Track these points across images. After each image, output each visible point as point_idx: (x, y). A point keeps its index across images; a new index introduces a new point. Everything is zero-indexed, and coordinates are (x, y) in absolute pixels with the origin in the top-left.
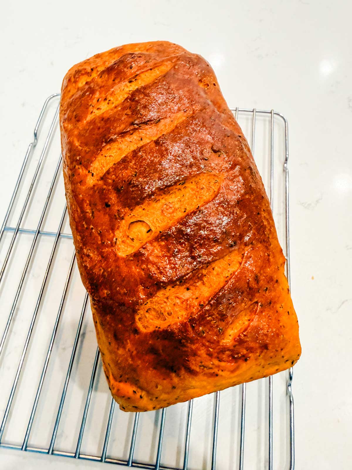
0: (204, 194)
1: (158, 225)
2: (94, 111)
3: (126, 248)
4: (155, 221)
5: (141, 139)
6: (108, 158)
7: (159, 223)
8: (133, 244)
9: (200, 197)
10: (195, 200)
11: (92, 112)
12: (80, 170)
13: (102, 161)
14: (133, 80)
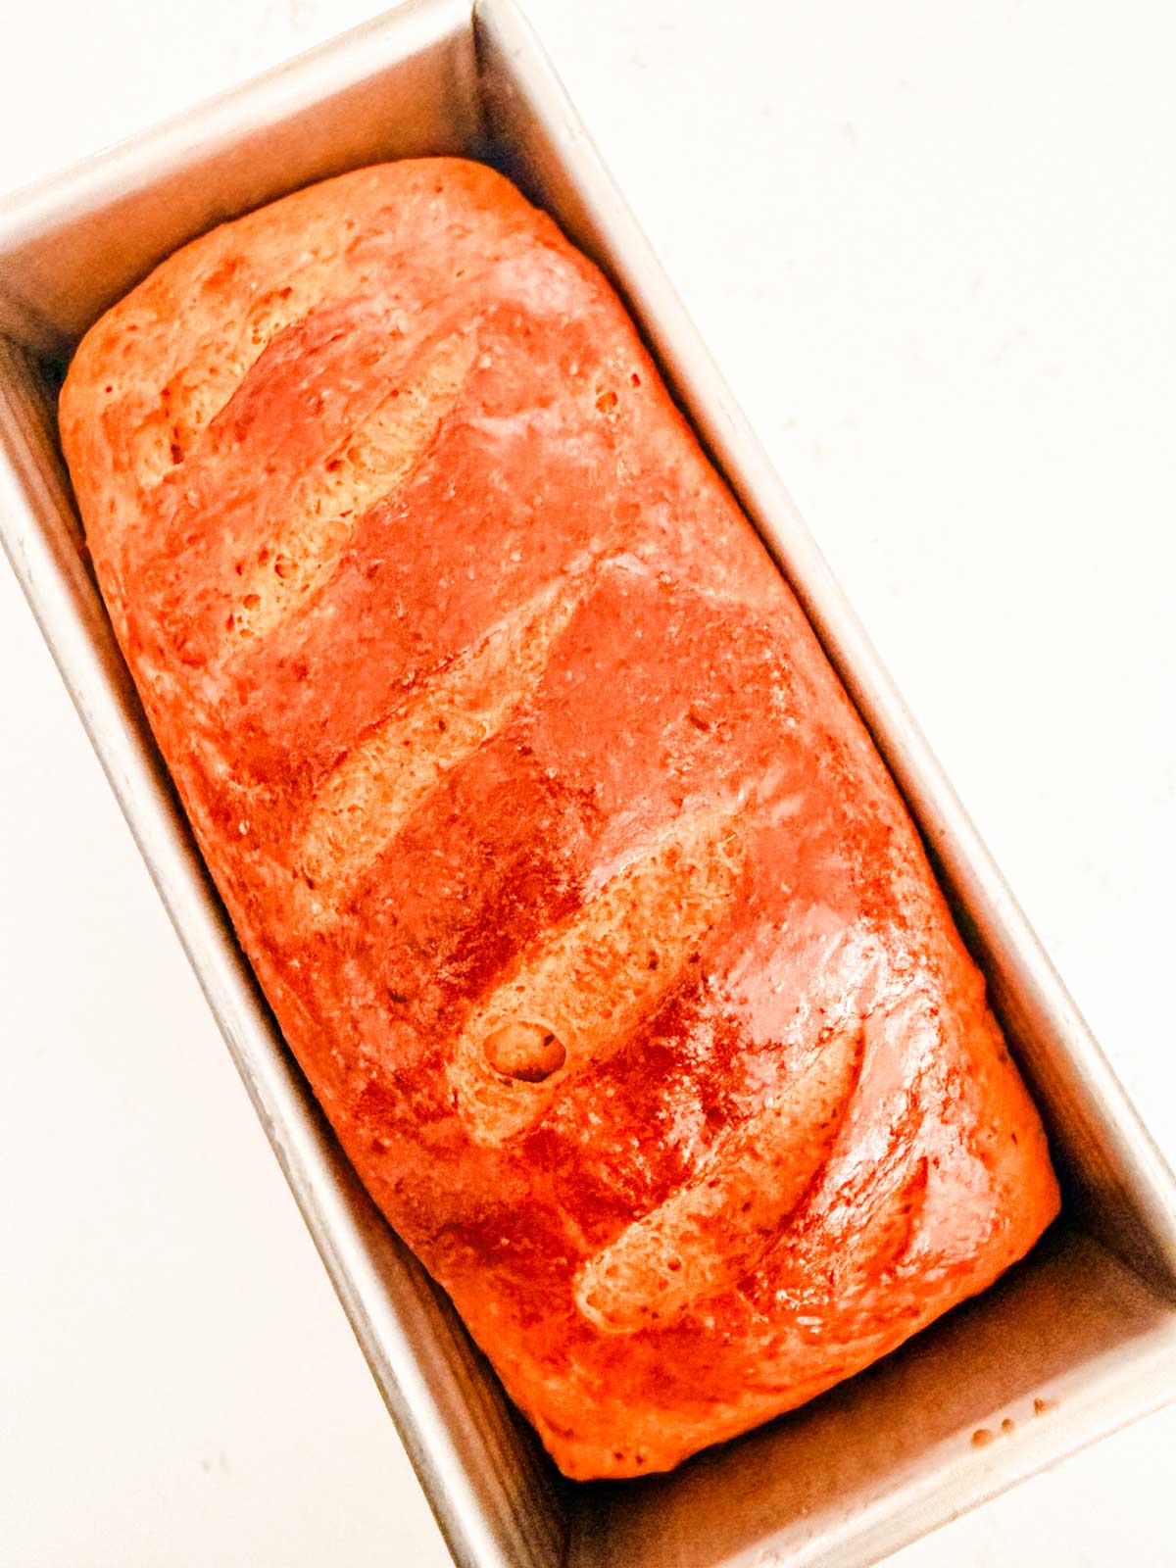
0: (702, 891)
1: (575, 1023)
2: (236, 616)
3: (492, 1108)
4: (564, 1011)
5: (442, 727)
6: (345, 815)
7: (579, 1016)
8: (511, 1096)
9: (689, 905)
10: (676, 917)
11: (230, 621)
12: (263, 871)
13: (329, 831)
14: (343, 456)
